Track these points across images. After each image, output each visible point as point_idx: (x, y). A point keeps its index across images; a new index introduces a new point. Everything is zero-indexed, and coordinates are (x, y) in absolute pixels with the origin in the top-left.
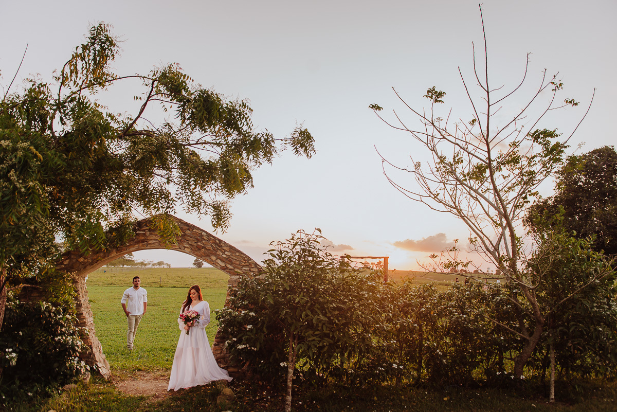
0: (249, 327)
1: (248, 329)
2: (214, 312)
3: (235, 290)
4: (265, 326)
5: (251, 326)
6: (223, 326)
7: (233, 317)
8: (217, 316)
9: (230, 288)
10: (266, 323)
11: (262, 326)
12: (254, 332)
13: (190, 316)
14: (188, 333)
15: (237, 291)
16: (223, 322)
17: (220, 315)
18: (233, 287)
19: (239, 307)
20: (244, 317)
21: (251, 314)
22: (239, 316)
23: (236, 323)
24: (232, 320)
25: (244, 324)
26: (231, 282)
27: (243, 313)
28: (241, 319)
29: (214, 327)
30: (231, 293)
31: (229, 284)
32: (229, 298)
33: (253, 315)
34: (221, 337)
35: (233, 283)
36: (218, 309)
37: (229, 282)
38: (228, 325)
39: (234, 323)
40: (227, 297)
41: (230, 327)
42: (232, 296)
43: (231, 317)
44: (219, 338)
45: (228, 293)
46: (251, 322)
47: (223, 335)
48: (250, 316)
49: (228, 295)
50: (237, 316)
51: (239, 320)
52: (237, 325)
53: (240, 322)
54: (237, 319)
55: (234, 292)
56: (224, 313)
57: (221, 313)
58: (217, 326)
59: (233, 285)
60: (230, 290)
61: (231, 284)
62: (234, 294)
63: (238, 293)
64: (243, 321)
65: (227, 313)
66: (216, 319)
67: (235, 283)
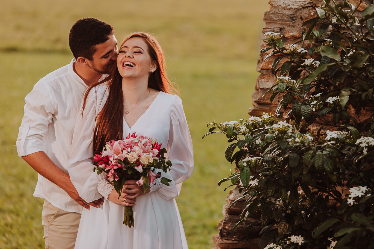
0: (356, 192)
1: (351, 202)
2: (218, 131)
3: (293, 53)
5: (364, 189)
6: (254, 183)
8: (232, 148)
9: (272, 42)
13: (138, 163)
14: (129, 220)
15: (303, 56)
16: (254, 170)
17: (240, 144)
18: (285, 39)
20: (336, 151)
21: (366, 142)
22: (317, 147)
23: (305, 175)
24: (290, 161)
25: (336, 180)
26: (276, 21)
27: (332, 137)
28: (326, 160)
29: (220, 186)
30: (279, 60)
31: (266, 26)
32: (267, 80)
33: (370, 144)
34: (241, 228)
35: (285, 23)
36: (233, 121)
37: (267, 21)
38: (273, 180)
39: (296, 175)
40: (261, 78)
41: (280, 190)
42: (284, 74)
43: (284, 151)
44: (235, 233)
45: (264, 65)
46: (361, 174)
47: (249, 222)
48: (358, 150)
49: (264, 71)
50: (309, 148)
51: (314, 161)
52: (307, 180)
53: (321, 169)
54: (310, 159)
55: (289, 60)
56: (259, 137)
57: (245, 134)
58: (229, 182)
59: (286, 30)
60: (276, 50)
61: (275, 29)
62: (291, 66)
63: (306, 64)
64: (332, 168)
65: (271, 135)
66: (226, 158)
67: (292, 26)
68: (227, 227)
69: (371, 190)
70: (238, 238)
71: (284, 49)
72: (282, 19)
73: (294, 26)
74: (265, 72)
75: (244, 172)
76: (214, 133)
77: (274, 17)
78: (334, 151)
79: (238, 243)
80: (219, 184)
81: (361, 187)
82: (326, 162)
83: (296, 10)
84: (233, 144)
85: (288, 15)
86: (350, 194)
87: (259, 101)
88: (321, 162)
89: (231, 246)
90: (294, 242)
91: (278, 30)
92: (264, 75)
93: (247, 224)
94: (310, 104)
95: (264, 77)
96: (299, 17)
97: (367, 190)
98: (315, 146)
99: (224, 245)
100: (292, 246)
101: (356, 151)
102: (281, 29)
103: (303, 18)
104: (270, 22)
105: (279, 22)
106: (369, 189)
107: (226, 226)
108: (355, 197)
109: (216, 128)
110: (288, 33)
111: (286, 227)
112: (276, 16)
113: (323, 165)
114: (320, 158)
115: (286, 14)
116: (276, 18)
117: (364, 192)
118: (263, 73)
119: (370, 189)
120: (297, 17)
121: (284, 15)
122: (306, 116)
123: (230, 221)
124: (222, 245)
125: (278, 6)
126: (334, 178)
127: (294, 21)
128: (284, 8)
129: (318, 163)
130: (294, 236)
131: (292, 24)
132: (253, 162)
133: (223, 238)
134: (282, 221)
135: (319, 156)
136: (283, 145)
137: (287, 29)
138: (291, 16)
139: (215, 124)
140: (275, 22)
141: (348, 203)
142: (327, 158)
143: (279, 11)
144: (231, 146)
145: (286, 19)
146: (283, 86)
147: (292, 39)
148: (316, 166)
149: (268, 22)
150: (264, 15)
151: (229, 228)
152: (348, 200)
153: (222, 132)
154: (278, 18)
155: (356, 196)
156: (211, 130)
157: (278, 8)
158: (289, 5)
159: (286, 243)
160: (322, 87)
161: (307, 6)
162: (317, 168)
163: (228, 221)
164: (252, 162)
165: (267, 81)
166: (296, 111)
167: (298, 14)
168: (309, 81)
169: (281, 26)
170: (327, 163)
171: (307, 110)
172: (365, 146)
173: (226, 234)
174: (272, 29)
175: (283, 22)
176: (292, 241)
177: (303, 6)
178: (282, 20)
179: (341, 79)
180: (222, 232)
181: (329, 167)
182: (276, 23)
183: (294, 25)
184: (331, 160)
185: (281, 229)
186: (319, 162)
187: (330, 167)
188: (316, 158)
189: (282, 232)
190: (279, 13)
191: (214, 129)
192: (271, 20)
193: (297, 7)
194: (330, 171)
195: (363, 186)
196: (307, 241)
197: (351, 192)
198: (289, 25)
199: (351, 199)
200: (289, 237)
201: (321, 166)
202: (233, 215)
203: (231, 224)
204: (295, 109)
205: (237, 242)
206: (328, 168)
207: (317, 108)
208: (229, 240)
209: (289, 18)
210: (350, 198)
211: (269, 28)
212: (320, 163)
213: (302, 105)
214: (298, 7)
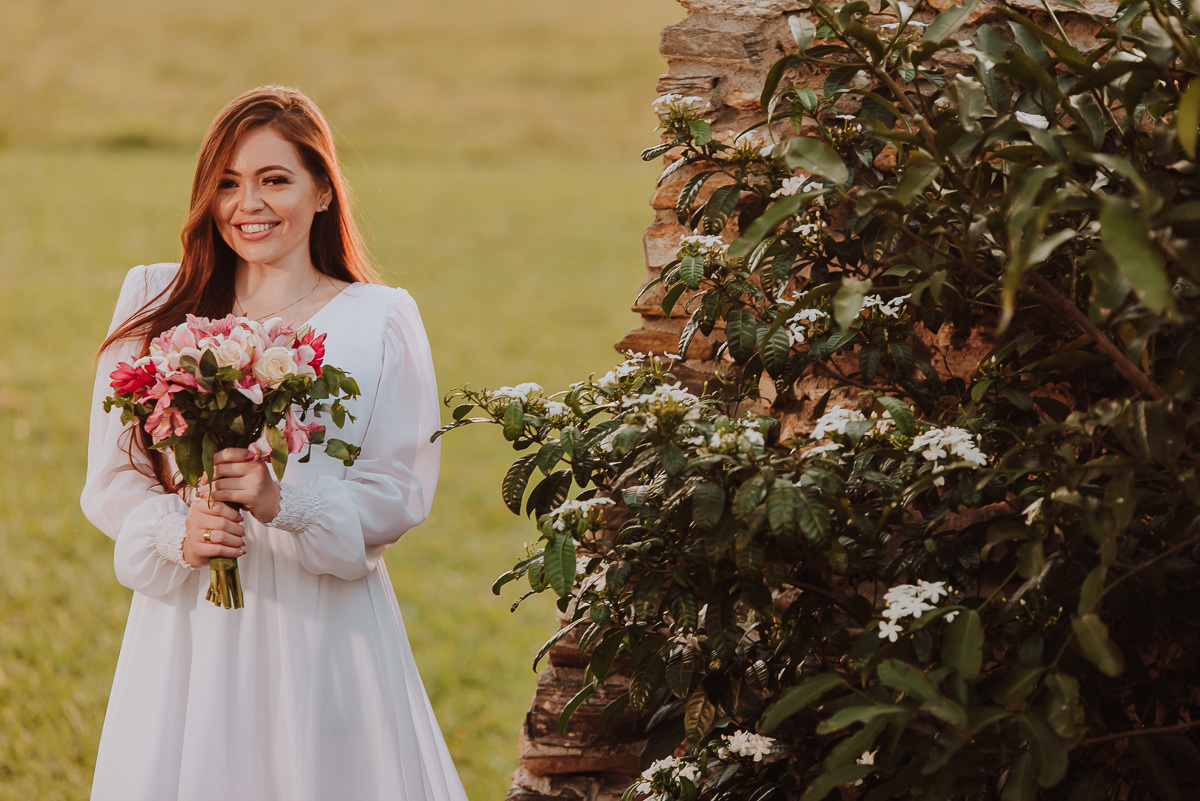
0: (906, 601)
1: (889, 631)
2: (479, 418)
3: (744, 160)
4: (1092, 587)
5: (934, 590)
7: (713, 472)
8: (521, 472)
9: (679, 126)
10: (1107, 551)
11: (1062, 588)
12: (969, 660)
15: (777, 170)
17: (547, 457)
18: (729, 113)
19: (789, 367)
20: (839, 477)
21: (941, 446)
22: (775, 466)
23: (746, 550)
24: (695, 510)
25: (845, 566)
26: (700, 55)
27: (830, 429)
28: (806, 506)
29: (498, 594)
30: (700, 182)
31: (670, 73)
32: (672, 243)
33: (953, 453)
34: (592, 710)
35: (729, 61)
36: (524, 384)
37: (672, 57)
38: (652, 567)
39: (717, 550)
40: (652, 235)
41: (673, 600)
42: (716, 225)
43: (675, 480)
44: (572, 723)
45: (664, 194)
46: (929, 543)
47: (616, 689)
48: (919, 467)
49: (663, 214)
50: (752, 471)
51: (768, 509)
52: (753, 568)
53: (788, 534)
54: (753, 504)
55: (732, 182)
56: (604, 432)
57: (564, 426)
58: (524, 584)
59: (730, 85)
60: (693, 149)
61: (696, 81)
62: (736, 200)
63: (785, 193)
64: (826, 530)
65: (634, 428)
66: (507, 502)
67: (750, 70)
68: (547, 706)
69: (957, 592)
70: (583, 739)
71: (715, 146)
72: (719, 49)
73: (757, 72)
74: (667, 216)
75: (557, 550)
76: (467, 422)
77: (693, 42)
78: (831, 476)
79: (582, 756)
80: (496, 590)
81: (925, 584)
82: (806, 512)
83: (762, 21)
84: (527, 458)
85: (735, 38)
86: (888, 608)
87: (648, 307)
88: (788, 513)
89: (560, 764)
90: (738, 753)
91: (707, 86)
92: (662, 226)
93: (611, 696)
94: (788, 321)
95: (663, 231)
96: (773, 43)
97: (944, 593)
98: (772, 462)
99: (540, 761)
100: (733, 763)
101: (914, 471)
102: (716, 82)
103: (786, 45)
104: (681, 60)
105: (710, 60)
106: (950, 589)
107: (544, 701)
108: (903, 617)
109: (472, 407)
110: (737, 93)
111: (708, 715)
112: (700, 41)
113: (795, 522)
114: (784, 499)
115: (729, 33)
116: (700, 46)
117: (935, 599)
118: (660, 220)
119: (954, 589)
120: (764, 42)
121: (723, 36)
122: (773, 360)
123: (558, 686)
124: (532, 761)
125: (705, 8)
126: (838, 559)
127: (757, 54)
128: (725, 16)
129: (780, 516)
130: (739, 731)
131: (752, 67)
132: (585, 515)
133: (537, 740)
134: (695, 694)
135: (784, 493)
136: (669, 460)
137: (735, 80)
138: (748, 41)
139: (468, 395)
140: (696, 58)
141: (882, 635)
142: (808, 498)
143: (710, 25)
144: (521, 463)
145: (731, 49)
146: (694, 267)
147: (751, 114)
148: (775, 525)
149: (675, 59)
150: (660, 38)
151: (554, 709)
152: (882, 624)
153: (494, 420)
154: (704, 48)
155: (905, 613)
156: (460, 414)
157: (707, 15)
158: (741, 6)
159: (715, 756)
160: (834, 265)
161: (799, 8)
162: (778, 532)
163: (552, 686)
164: (582, 516)
165: (673, 246)
166: (739, 344)
167: (768, 33)
168: (746, 246)
169: (715, 73)
170: (810, 514)
171: (776, 340)
172: (939, 459)
173: (544, 727)
174: (688, 81)
175: (723, 60)
176: (733, 748)
177: (784, 8)
178: (720, 54)
179: (890, 241)
180: (532, 722)
181: (815, 526)
182: (699, 62)
183: (758, 68)
184: (821, 506)
185: (694, 719)
186: (782, 513)
187: (819, 526)
188: (775, 500)
189: (696, 728)
190: (709, 32)
191: (466, 409)
192: (683, 54)
193: (765, 12)
194: (818, 540)
195: (932, 581)
196: (780, 748)
197: (889, 601)
198: (741, 69)
199: (892, 623)
200: (726, 735)
201: (789, 526)
202: (566, 669)
203: (561, 696)
204: (738, 337)
205: (579, 752)
206: (812, 530)
207: (810, 334)
208: (555, 745)
209: (741, 45)
210: (887, 620)
211: (679, 77)
212: (787, 517)
213: (759, 324)
214: (768, 11)
